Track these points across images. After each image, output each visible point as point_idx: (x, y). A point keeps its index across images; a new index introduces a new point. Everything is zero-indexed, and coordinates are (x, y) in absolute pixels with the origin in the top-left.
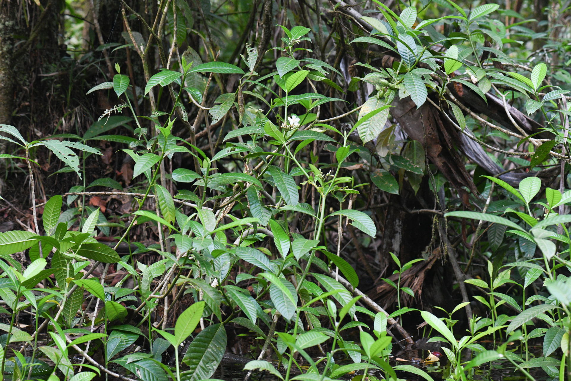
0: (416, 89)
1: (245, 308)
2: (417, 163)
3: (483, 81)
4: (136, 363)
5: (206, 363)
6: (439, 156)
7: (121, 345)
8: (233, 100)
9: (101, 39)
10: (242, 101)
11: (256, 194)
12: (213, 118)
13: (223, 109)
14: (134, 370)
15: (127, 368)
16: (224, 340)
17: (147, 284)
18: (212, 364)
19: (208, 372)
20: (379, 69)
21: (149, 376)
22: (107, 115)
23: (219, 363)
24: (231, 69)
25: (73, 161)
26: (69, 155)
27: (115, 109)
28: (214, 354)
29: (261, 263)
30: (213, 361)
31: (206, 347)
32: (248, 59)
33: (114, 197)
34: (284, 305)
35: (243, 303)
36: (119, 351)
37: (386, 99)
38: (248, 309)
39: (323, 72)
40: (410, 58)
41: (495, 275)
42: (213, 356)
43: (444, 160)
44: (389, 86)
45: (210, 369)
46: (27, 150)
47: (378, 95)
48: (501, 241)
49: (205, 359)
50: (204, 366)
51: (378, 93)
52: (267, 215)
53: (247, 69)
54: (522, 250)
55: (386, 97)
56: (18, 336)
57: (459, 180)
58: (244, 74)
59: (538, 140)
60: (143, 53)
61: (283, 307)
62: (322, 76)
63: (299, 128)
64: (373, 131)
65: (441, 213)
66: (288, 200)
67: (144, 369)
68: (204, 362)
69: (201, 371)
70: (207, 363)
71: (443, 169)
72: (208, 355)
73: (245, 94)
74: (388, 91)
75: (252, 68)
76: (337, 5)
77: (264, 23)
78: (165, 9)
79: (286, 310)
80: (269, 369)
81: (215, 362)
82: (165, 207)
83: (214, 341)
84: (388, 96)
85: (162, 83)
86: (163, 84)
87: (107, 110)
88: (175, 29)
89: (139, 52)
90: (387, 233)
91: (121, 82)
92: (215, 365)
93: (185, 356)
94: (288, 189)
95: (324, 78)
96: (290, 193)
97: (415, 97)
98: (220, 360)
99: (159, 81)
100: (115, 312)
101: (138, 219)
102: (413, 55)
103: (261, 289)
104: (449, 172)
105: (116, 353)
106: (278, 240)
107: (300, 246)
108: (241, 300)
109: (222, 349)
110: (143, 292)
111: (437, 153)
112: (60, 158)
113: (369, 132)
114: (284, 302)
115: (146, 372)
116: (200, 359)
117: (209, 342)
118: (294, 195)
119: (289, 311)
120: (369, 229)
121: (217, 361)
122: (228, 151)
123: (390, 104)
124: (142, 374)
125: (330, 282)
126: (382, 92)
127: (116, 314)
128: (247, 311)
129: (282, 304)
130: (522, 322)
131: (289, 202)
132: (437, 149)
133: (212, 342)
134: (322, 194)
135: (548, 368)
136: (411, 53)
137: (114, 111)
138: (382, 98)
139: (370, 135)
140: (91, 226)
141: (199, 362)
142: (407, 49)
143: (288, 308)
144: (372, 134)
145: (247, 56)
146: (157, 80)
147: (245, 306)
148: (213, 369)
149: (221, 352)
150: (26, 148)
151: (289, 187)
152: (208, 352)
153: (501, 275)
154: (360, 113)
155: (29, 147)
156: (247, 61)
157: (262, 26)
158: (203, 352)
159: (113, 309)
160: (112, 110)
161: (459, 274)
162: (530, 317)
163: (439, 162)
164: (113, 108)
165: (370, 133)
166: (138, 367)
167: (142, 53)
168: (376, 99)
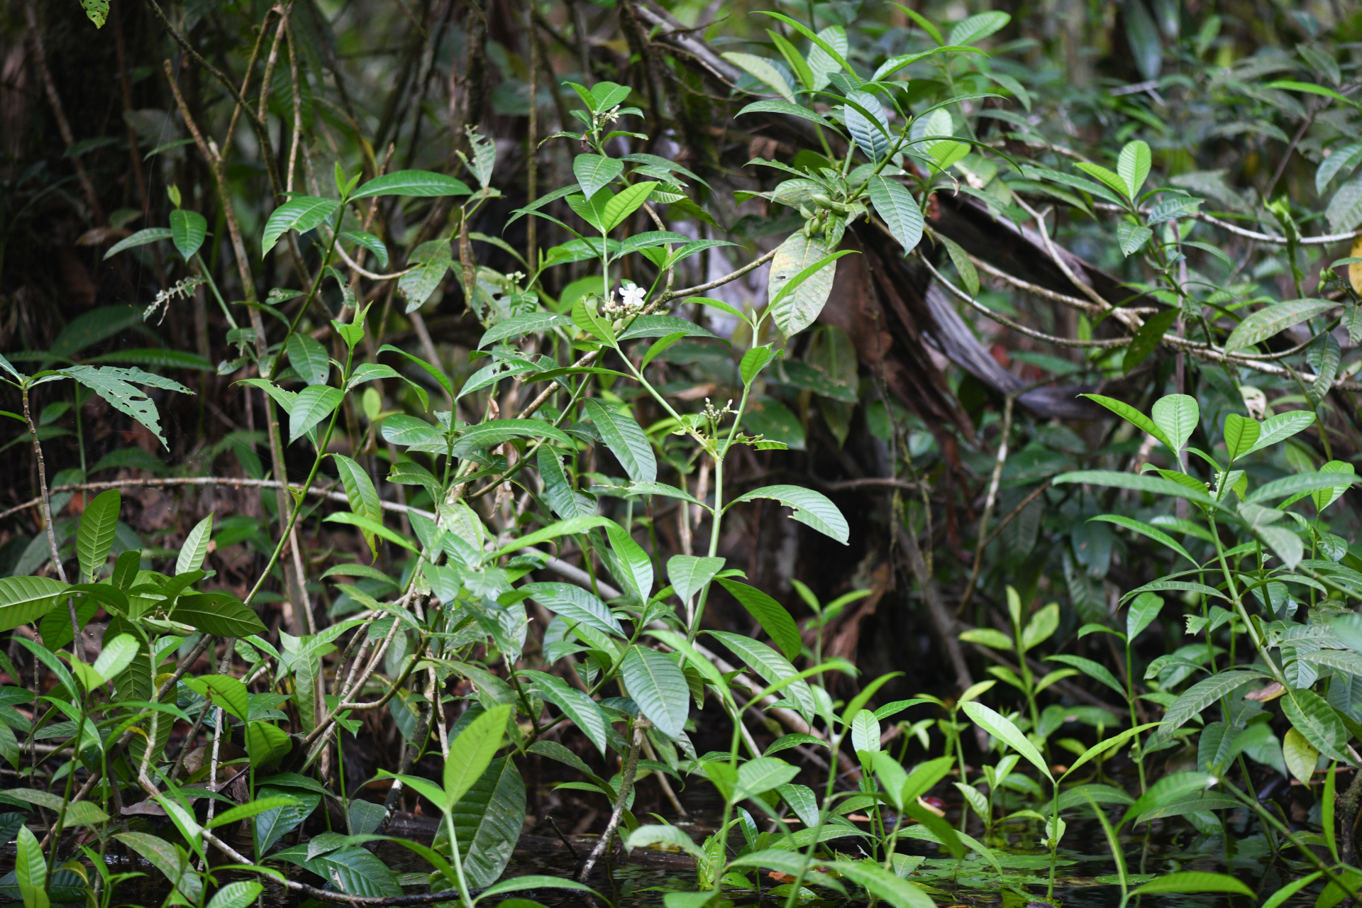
0: (898, 211)
1: (578, 718)
2: (841, 377)
3: (994, 186)
4: (327, 858)
5: (485, 847)
6: (887, 357)
7: (285, 819)
8: (449, 255)
9: (65, 130)
10: (470, 255)
11: (557, 463)
12: (408, 297)
13: (429, 276)
14: (327, 871)
15: (310, 869)
16: (518, 795)
17: (308, 681)
18: (499, 848)
19: (490, 868)
20: (804, 171)
21: (361, 884)
22: (163, 304)
23: (514, 845)
24: (443, 184)
25: (144, 411)
26: (133, 398)
27: (179, 289)
28: (502, 827)
29: (591, 616)
30: (500, 842)
31: (481, 812)
32: (474, 160)
33: (123, 491)
34: (661, 706)
35: (572, 706)
36: (283, 831)
37: (828, 238)
38: (584, 719)
39: (676, 183)
40: (874, 144)
41: (1027, 619)
42: (500, 831)
43: (898, 366)
44: (831, 208)
45: (495, 861)
46: (26, 392)
47: (807, 229)
48: (1032, 543)
49: (481, 840)
50: (480, 855)
51: (807, 224)
52: (587, 509)
53: (475, 185)
54: (1081, 559)
55: (828, 232)
56: (80, 813)
57: (936, 409)
58: (468, 197)
59: (1129, 311)
60: (219, 159)
61: (660, 711)
62: (675, 191)
63: (642, 310)
64: (803, 309)
65: (912, 486)
66: (635, 473)
67: (346, 870)
68: (479, 845)
69: (476, 866)
70: (488, 847)
71: (897, 388)
72: (488, 829)
73: (473, 241)
74: (830, 219)
75: (485, 181)
76: (654, 31)
77: (469, 77)
78: (272, 57)
79: (666, 716)
80: (681, 844)
81: (505, 845)
82: (360, 503)
83: (497, 798)
84: (832, 230)
85: (298, 225)
86: (302, 228)
87: (161, 293)
88: (297, 101)
89: (209, 158)
90: (766, 537)
91: (188, 226)
92: (505, 851)
93: (437, 835)
94: (631, 449)
95: (681, 197)
96: (636, 457)
97: (899, 230)
98: (515, 839)
99: (290, 222)
100: (265, 746)
101: (218, 536)
102: (882, 136)
103: (596, 674)
104: (912, 392)
105: (278, 836)
106: (626, 562)
107: (684, 572)
108: (567, 701)
109: (517, 815)
110: (301, 699)
111: (882, 353)
112: (115, 405)
113: (796, 313)
114: (658, 699)
115: (352, 875)
116: (471, 840)
117: (486, 801)
118: (646, 460)
119: (672, 719)
120: (832, 527)
121: (509, 841)
122: (495, 372)
123: (838, 248)
124: (345, 880)
125: (752, 649)
126: (816, 222)
127: (268, 751)
128: (583, 724)
129: (656, 704)
130: (1190, 711)
131: (637, 476)
132: (880, 344)
133: (492, 799)
134: (713, 454)
135: (1195, 817)
136: (877, 131)
137: (176, 293)
138: (817, 235)
139: (799, 319)
140: (195, 556)
141: (469, 846)
142: (867, 122)
143: (669, 712)
144: (802, 316)
145: (470, 155)
146: (288, 219)
147: (578, 712)
148: (502, 860)
149: (514, 820)
150: (22, 388)
151: (633, 443)
152: (487, 822)
153: (1039, 617)
154: (772, 270)
155: (29, 386)
156: (473, 164)
157: (463, 83)
158: (475, 824)
159: (262, 740)
160: (172, 291)
161: (945, 621)
162: (1206, 700)
163: (888, 372)
164: (174, 286)
165: (798, 314)
166: (334, 865)
167: (214, 158)
168: (802, 239)
